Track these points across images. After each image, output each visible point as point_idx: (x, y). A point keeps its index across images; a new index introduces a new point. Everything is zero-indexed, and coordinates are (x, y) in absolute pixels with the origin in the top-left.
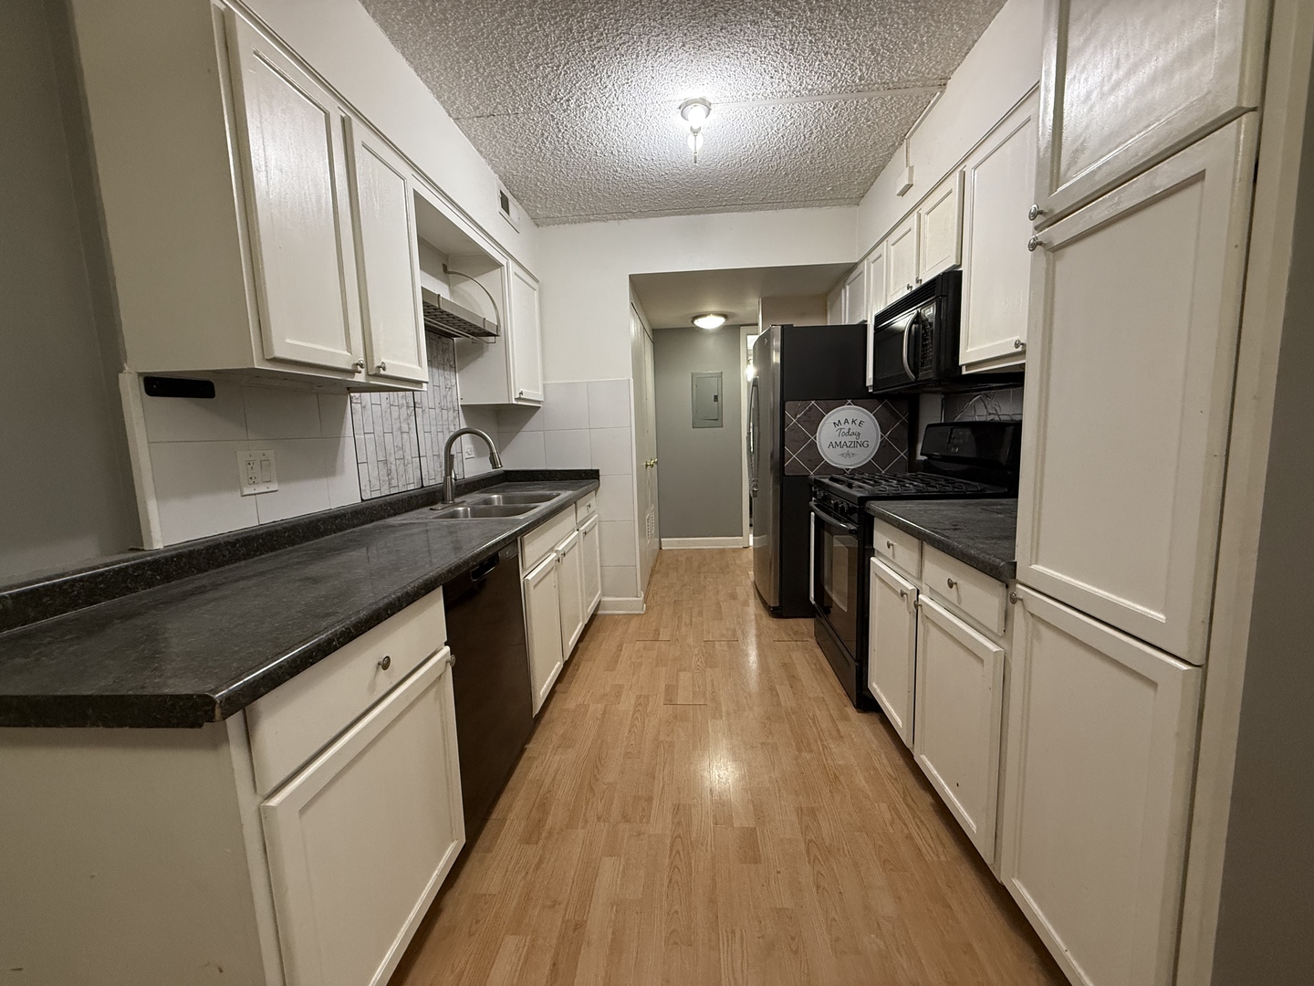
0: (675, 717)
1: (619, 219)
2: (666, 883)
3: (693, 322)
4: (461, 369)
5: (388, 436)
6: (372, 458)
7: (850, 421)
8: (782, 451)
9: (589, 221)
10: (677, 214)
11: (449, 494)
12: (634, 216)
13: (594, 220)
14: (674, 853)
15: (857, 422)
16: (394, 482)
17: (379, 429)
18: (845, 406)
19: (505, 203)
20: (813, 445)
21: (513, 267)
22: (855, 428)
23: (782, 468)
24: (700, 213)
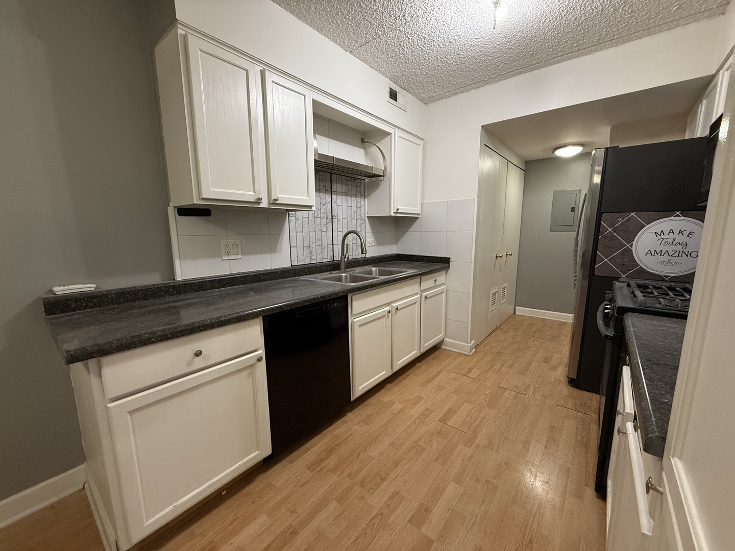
0: (439, 433)
1: (477, 87)
2: (352, 541)
3: (553, 152)
4: (368, 197)
5: (312, 234)
6: (300, 245)
7: (676, 232)
8: (594, 255)
9: (457, 93)
10: (521, 73)
11: (343, 266)
12: (487, 83)
13: (460, 93)
14: (371, 523)
15: (686, 233)
16: (314, 257)
17: (306, 230)
18: (672, 218)
19: (393, 95)
20: (629, 252)
21: (398, 133)
22: (680, 238)
23: (592, 268)
24: (541, 67)
